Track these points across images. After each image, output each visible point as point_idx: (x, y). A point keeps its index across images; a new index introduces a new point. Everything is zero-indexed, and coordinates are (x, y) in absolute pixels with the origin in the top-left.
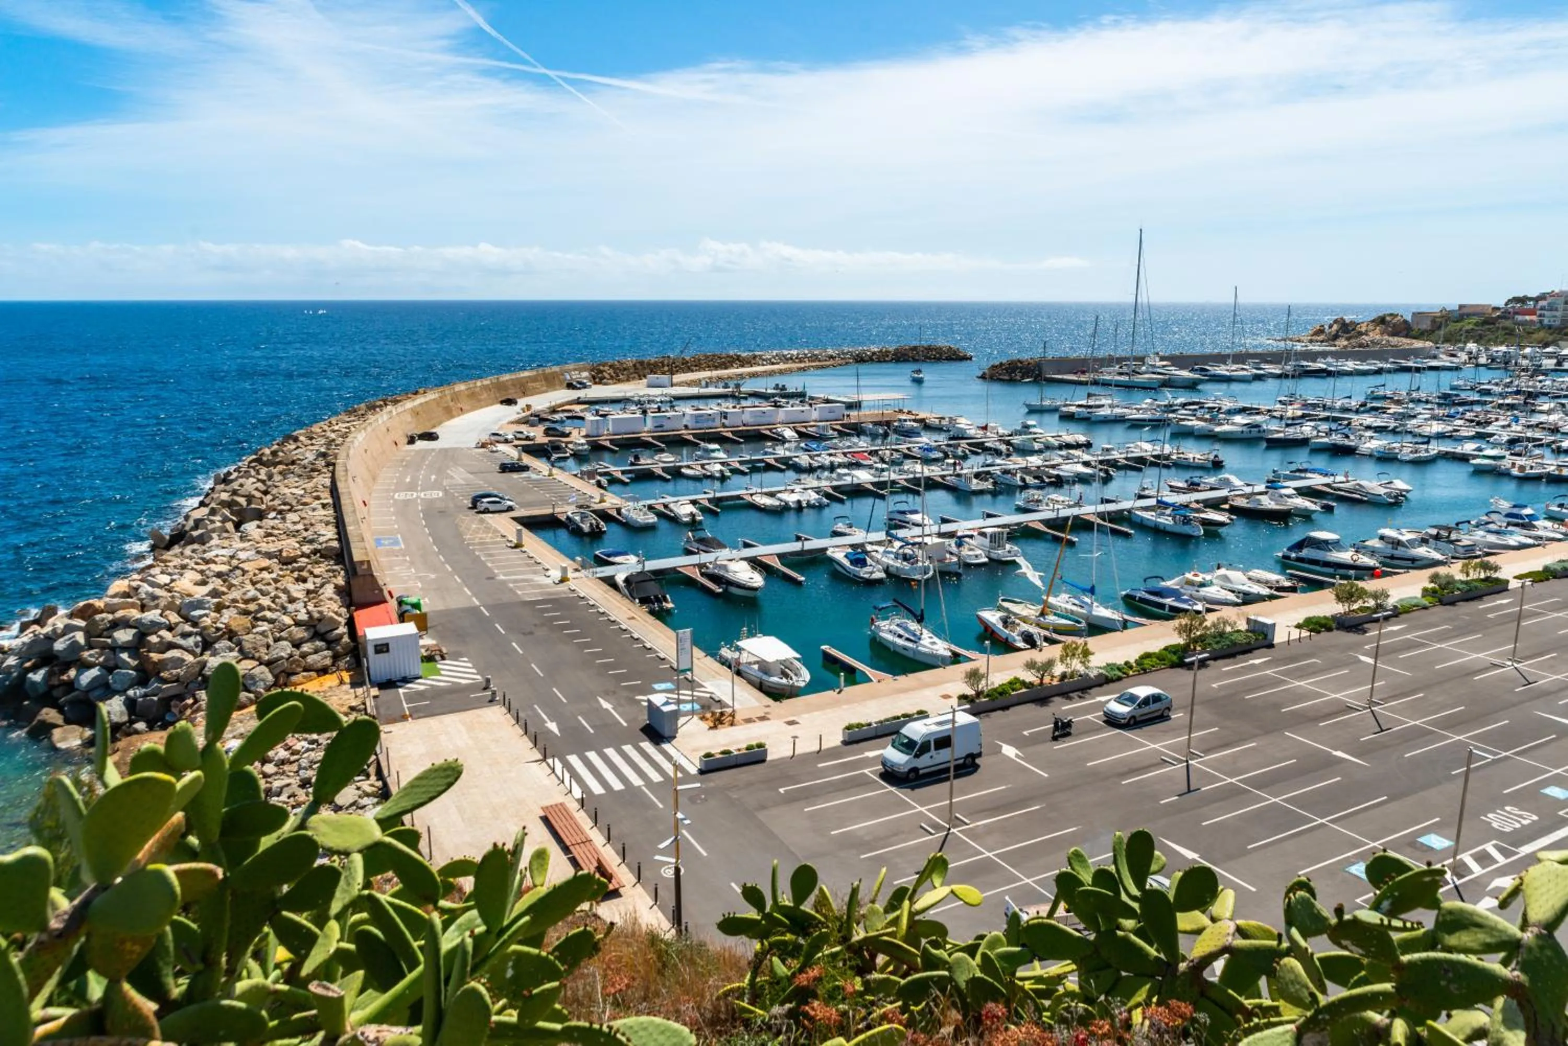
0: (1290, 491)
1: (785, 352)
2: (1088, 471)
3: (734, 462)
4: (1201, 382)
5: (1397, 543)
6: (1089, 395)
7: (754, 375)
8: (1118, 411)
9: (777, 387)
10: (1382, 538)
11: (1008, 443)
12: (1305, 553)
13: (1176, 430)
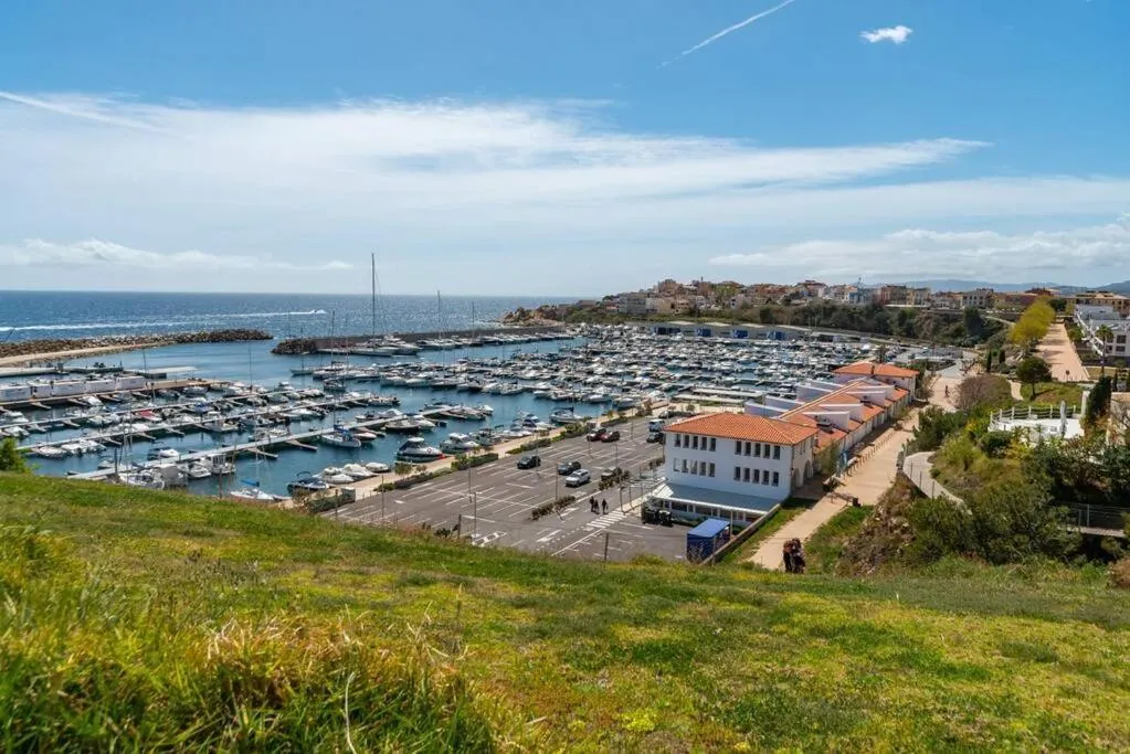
0: (421, 416)
1: (114, 337)
2: (309, 412)
3: (34, 425)
4: (418, 351)
5: (458, 441)
6: (333, 363)
7: (80, 356)
8: (351, 372)
9: (97, 364)
10: (451, 438)
11: (266, 398)
12: (407, 450)
13: (383, 383)
